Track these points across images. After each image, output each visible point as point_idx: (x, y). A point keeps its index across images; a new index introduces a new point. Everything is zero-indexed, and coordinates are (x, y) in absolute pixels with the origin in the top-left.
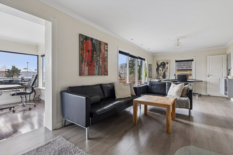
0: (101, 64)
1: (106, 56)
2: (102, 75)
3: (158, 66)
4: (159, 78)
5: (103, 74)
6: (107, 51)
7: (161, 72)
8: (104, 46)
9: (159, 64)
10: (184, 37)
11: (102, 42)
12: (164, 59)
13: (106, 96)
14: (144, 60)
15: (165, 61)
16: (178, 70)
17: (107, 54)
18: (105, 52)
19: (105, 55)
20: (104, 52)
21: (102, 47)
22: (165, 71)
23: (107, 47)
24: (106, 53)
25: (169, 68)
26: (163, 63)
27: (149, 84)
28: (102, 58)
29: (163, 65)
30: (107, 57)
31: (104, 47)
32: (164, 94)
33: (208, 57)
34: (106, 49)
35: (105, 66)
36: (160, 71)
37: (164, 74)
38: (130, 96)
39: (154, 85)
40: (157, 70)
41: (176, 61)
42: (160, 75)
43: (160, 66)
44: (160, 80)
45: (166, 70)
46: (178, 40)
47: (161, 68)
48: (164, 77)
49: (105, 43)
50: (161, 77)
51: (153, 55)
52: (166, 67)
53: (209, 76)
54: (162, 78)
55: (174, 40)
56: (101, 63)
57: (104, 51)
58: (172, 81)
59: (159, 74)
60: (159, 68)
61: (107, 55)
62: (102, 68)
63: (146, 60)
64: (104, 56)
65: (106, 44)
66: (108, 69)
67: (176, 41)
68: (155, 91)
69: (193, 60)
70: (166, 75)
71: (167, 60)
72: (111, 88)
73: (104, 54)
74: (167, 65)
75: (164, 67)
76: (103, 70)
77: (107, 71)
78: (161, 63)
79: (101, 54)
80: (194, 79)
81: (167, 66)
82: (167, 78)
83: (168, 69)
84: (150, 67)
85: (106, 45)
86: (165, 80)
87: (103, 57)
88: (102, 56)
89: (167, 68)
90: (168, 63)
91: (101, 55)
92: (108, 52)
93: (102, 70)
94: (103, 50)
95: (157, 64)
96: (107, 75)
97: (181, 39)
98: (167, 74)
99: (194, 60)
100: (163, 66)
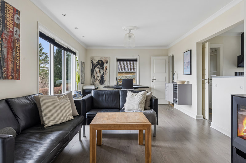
0: (5, 54)
1: (17, 37)
2: (7, 78)
3: (93, 65)
4: (95, 83)
5: (11, 77)
6: (18, 26)
7: (98, 75)
8: (11, 15)
9: (95, 62)
10: (137, 28)
11: (8, 5)
12: (102, 56)
13: (23, 123)
14: (75, 53)
15: (104, 58)
16: (119, 72)
17: (18, 33)
18: (15, 29)
19: (15, 35)
20: (13, 29)
21: (8, 16)
22: (103, 74)
23: (19, 19)
24: (16, 31)
25: (108, 68)
26: (100, 62)
27: (95, 94)
28: (9, 41)
29: (101, 64)
30: (18, 40)
31: (13, 17)
32: (118, 108)
33: (153, 58)
34: (16, 21)
35: (14, 58)
36: (96, 73)
37: (102, 77)
38: (72, 117)
39: (103, 95)
40: (92, 71)
41: (118, 60)
42: (97, 79)
43: (97, 66)
44: (97, 86)
45: (104, 72)
46: (130, 30)
47: (97, 69)
48: (102, 82)
49: (14, 8)
50: (98, 82)
51: (87, 48)
52: (104, 68)
53: (153, 80)
54: (100, 84)
55: (125, 29)
56: (5, 50)
57: (12, 26)
58: (114, 88)
59: (94, 77)
60: (95, 69)
61: (19, 36)
62: (7, 62)
63: (77, 54)
64: (13, 36)
65: (18, 12)
66: (19, 67)
67: (128, 32)
68: (105, 104)
69: (136, 60)
70: (104, 79)
71: (107, 57)
72: (30, 107)
73: (12, 32)
74: (105, 65)
75: (102, 68)
76: (10, 66)
77: (18, 71)
78: (98, 61)
79: (6, 32)
80: (138, 84)
81: (106, 67)
82: (106, 83)
83: (108, 71)
84: (82, 66)
85: (17, 14)
86: (103, 86)
87: (10, 37)
88: (7, 36)
89: (106, 70)
90: (107, 62)
91: (5, 34)
92: (20, 29)
93: (7, 68)
94: (9, 23)
95: (92, 62)
96: (19, 78)
97: (133, 29)
98: (106, 78)
99: (138, 61)
100: (101, 66)
